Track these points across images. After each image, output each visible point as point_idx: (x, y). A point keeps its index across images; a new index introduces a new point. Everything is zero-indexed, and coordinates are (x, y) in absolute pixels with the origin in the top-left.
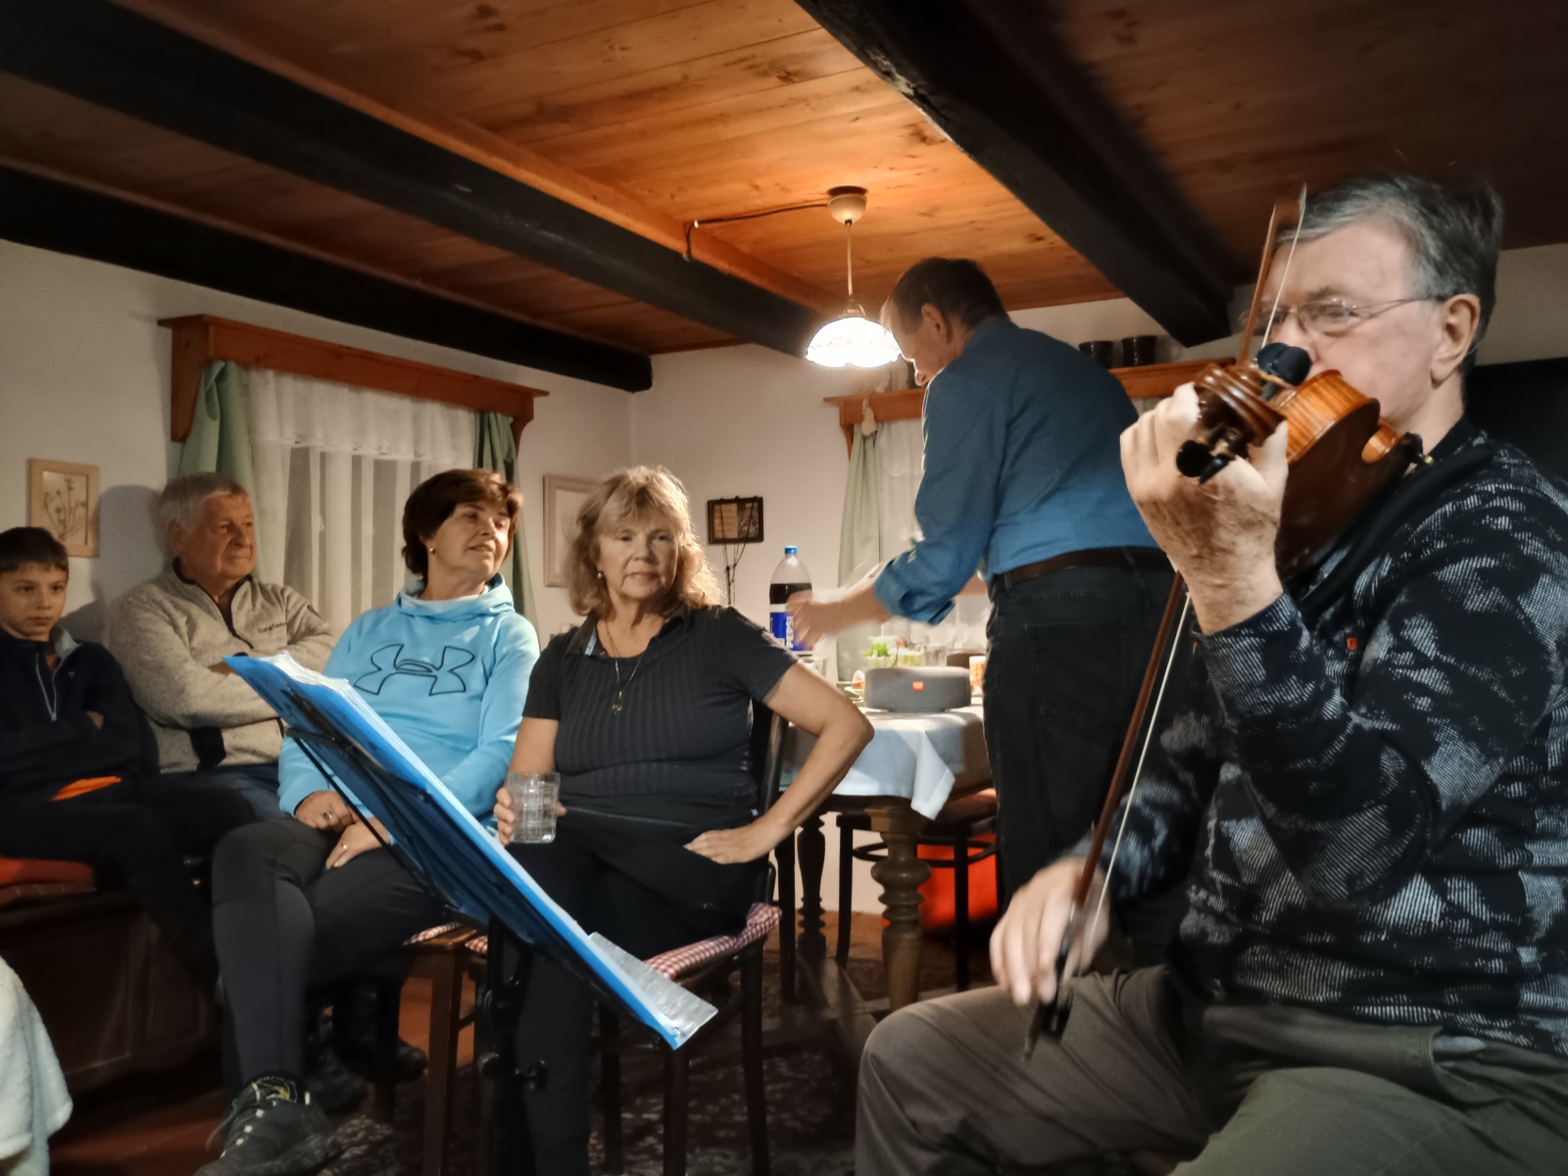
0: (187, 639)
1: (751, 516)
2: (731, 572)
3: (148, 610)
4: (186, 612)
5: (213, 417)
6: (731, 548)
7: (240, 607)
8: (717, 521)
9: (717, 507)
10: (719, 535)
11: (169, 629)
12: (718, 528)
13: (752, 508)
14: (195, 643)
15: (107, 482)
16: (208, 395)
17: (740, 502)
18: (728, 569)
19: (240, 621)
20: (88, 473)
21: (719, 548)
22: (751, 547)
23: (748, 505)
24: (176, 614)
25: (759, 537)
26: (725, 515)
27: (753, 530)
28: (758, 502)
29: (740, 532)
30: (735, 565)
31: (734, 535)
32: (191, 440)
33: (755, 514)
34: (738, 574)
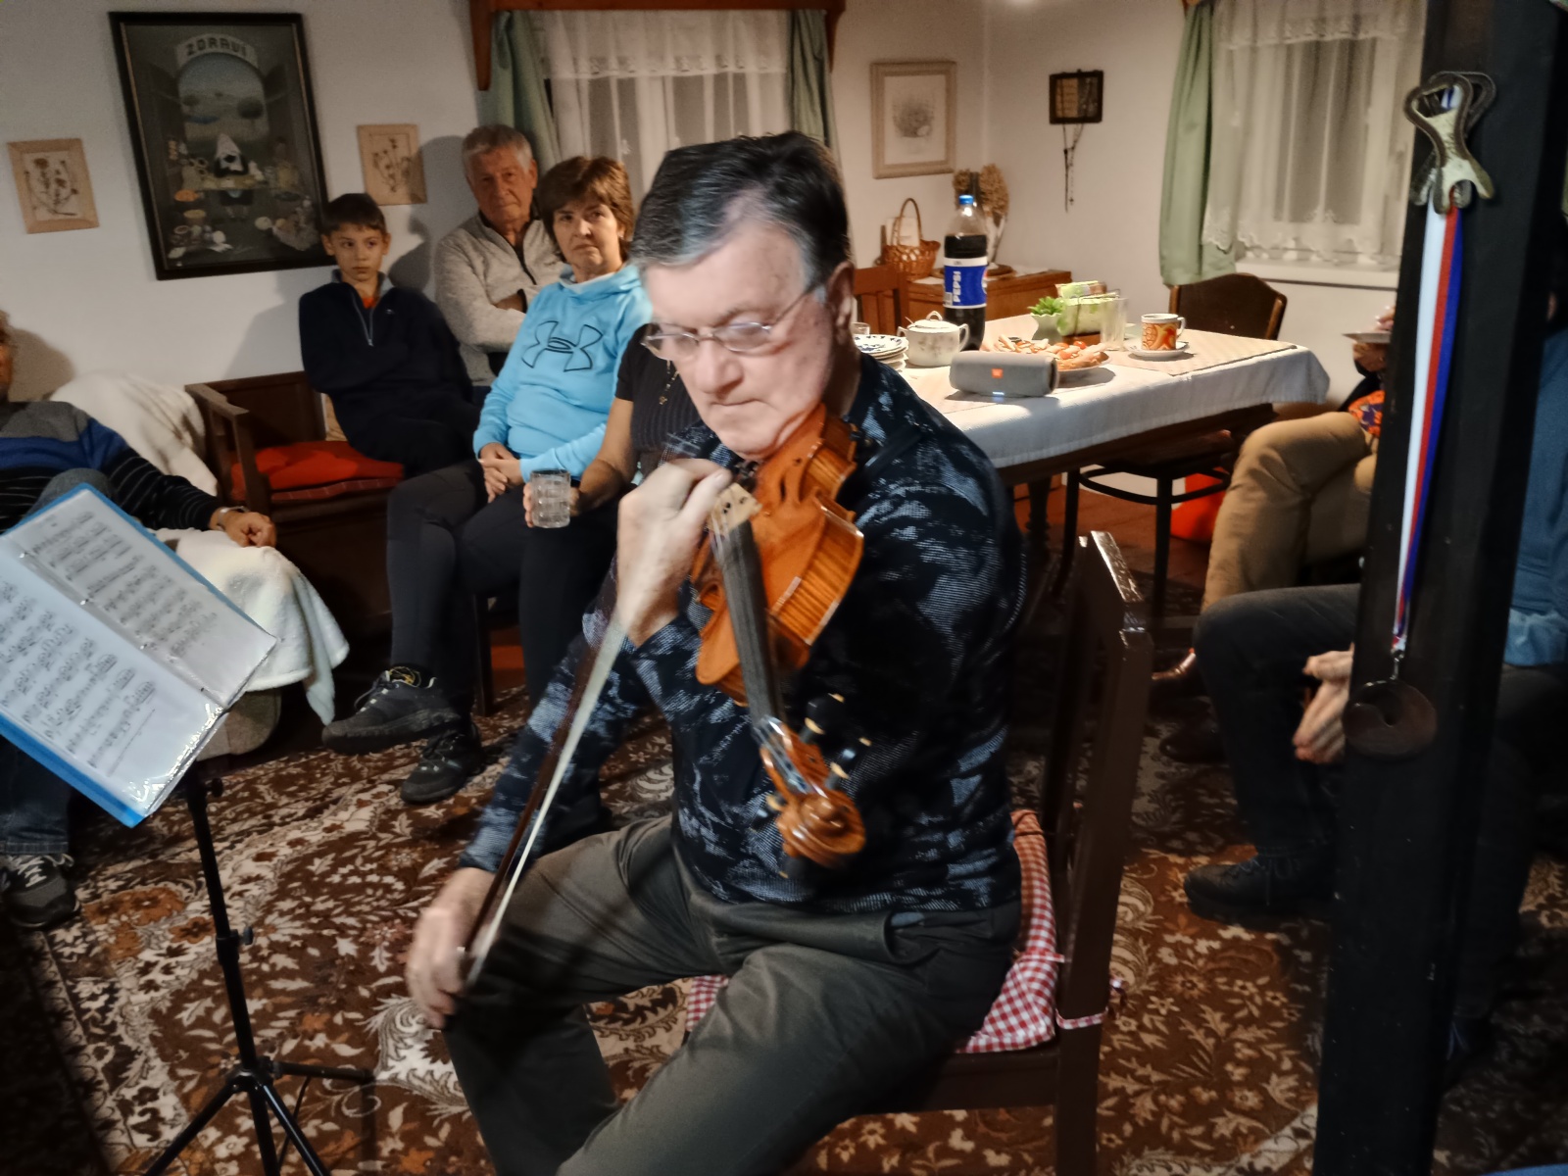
0: (482, 277)
1: (1090, 93)
2: (1069, 156)
3: (453, 253)
4: (482, 254)
5: (504, 67)
6: (1071, 128)
7: (531, 245)
8: (1059, 98)
9: (1059, 82)
10: (1060, 114)
11: (467, 270)
12: (1059, 105)
13: (1091, 84)
14: (490, 280)
15: (425, 136)
16: (500, 45)
17: (1080, 75)
18: (1066, 152)
19: (530, 256)
20: (409, 130)
21: (1059, 128)
22: (1089, 127)
23: (1088, 80)
24: (473, 254)
25: (1097, 117)
26: (1066, 90)
27: (1092, 108)
28: (1098, 76)
29: (1079, 110)
30: (1073, 148)
31: (1074, 113)
32: (492, 89)
33: (1095, 91)
34: (1079, 158)
